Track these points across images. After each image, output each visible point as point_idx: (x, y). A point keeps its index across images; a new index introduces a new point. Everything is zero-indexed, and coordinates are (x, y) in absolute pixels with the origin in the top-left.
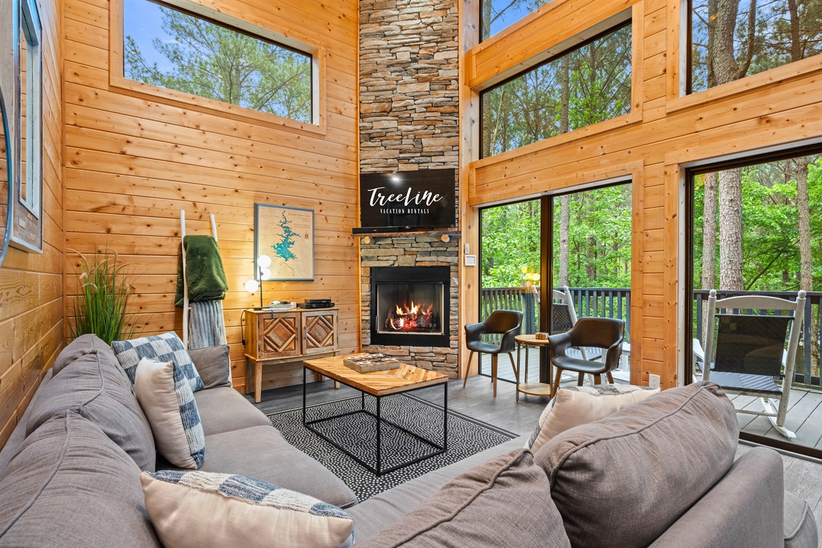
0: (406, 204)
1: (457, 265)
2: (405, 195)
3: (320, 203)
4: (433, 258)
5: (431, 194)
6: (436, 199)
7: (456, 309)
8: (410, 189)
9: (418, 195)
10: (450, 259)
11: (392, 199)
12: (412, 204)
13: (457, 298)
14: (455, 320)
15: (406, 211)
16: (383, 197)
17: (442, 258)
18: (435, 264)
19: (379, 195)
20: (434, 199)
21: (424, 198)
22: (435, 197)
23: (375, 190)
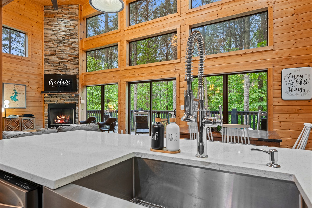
0: (60, 84)
1: (78, 103)
2: (60, 82)
3: (29, 83)
4: (70, 101)
5: (68, 81)
6: (70, 83)
7: (78, 117)
8: (61, 80)
9: (64, 82)
10: (75, 102)
11: (55, 83)
12: (62, 85)
13: (78, 113)
14: (77, 120)
15: (60, 87)
16: (53, 82)
17: (73, 101)
18: (71, 103)
19: (52, 82)
20: (69, 83)
21: (66, 83)
22: (69, 82)
23: (50, 80)
